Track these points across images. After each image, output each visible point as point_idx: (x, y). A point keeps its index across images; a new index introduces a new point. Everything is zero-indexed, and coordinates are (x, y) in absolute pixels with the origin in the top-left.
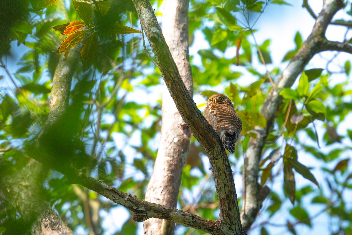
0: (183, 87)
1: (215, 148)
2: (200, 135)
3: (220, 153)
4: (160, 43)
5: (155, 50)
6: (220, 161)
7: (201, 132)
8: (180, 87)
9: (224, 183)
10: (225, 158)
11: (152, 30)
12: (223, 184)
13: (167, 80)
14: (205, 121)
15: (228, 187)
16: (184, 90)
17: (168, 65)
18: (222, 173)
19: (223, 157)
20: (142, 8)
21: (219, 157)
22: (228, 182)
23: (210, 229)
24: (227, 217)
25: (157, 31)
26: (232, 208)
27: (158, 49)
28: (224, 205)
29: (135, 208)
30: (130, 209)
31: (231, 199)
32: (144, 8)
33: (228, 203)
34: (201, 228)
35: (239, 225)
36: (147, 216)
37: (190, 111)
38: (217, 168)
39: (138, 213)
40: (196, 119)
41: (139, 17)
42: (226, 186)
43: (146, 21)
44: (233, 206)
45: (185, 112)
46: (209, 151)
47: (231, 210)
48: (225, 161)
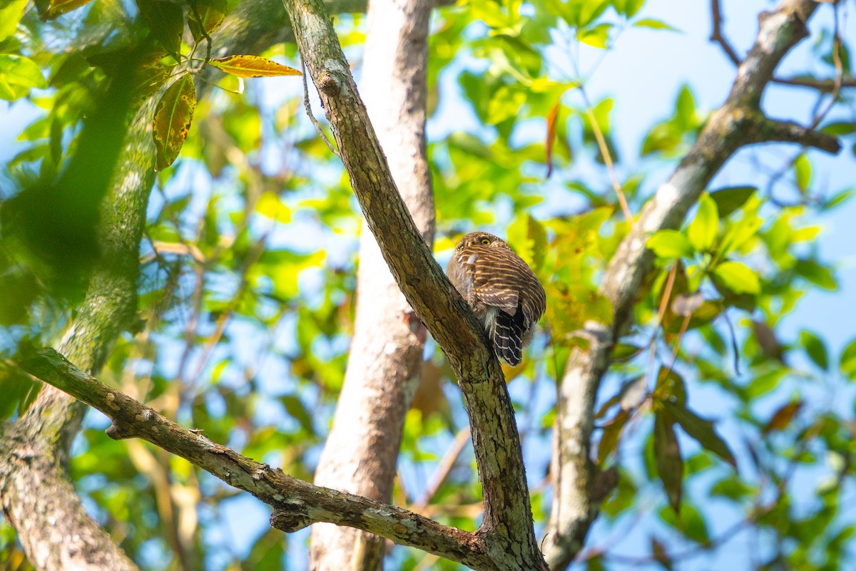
0: (399, 209)
1: (473, 353)
2: (437, 323)
3: (485, 367)
4: (345, 97)
5: (334, 114)
6: (485, 388)
7: (441, 317)
8: (391, 206)
9: (495, 442)
10: (498, 379)
11: (326, 66)
12: (492, 444)
13: (361, 191)
14: (450, 290)
15: (505, 450)
16: (401, 214)
17: (364, 153)
18: (489, 416)
19: (492, 377)
20: (305, 13)
21: (483, 377)
22: (504, 438)
23: (461, 551)
24: (500, 522)
25: (339, 67)
26: (514, 501)
27: (340, 114)
28: (495, 494)
29: (278, 498)
30: (267, 500)
31: (513, 481)
32: (308, 13)
33: (503, 488)
34: (437, 547)
35: (531, 543)
36: (307, 518)
37: (415, 265)
38: (478, 404)
39: (287, 509)
40: (429, 284)
41: (296, 34)
42: (500, 448)
43: (312, 45)
44: (516, 498)
45: (403, 266)
46: (459, 360)
47: (511, 506)
48: (498, 386)
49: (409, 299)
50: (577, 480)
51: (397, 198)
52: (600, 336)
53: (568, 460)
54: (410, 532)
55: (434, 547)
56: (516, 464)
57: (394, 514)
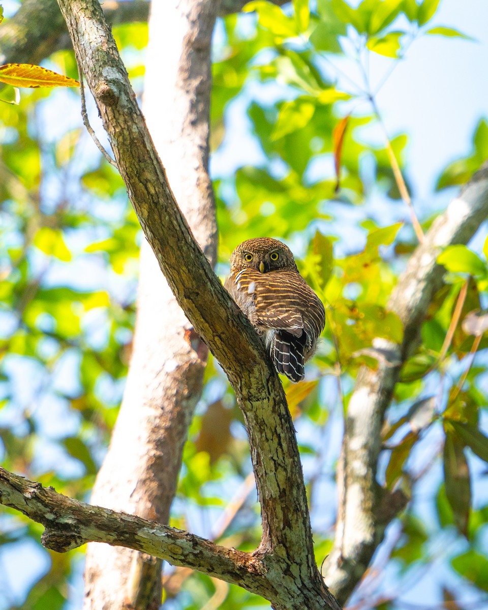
0: (177, 220)
1: (253, 370)
2: (216, 338)
3: (265, 385)
4: (123, 107)
5: (112, 124)
6: (265, 406)
7: (220, 331)
8: (170, 218)
9: (275, 461)
10: (278, 397)
11: (104, 74)
12: (272, 463)
13: (139, 202)
14: (230, 304)
15: (285, 469)
16: (180, 226)
18: (269, 435)
19: (272, 394)
20: (82, 19)
21: (263, 394)
23: (238, 572)
24: (279, 543)
25: (118, 76)
26: (294, 521)
27: (118, 124)
28: (274, 514)
29: (50, 516)
30: (39, 519)
31: (292, 501)
32: (86, 18)
33: (282, 509)
34: (213, 569)
35: (310, 564)
36: (80, 537)
38: (257, 422)
39: (59, 529)
40: (208, 297)
41: (73, 40)
42: (280, 468)
43: (89, 52)
44: (295, 518)
45: (181, 279)
46: (238, 378)
47: (290, 527)
48: (279, 404)
49: (188, 313)
50: (364, 501)
51: (175, 209)
52: (389, 355)
53: (353, 482)
54: (186, 552)
55: (210, 568)
56: (296, 484)
57: (169, 534)
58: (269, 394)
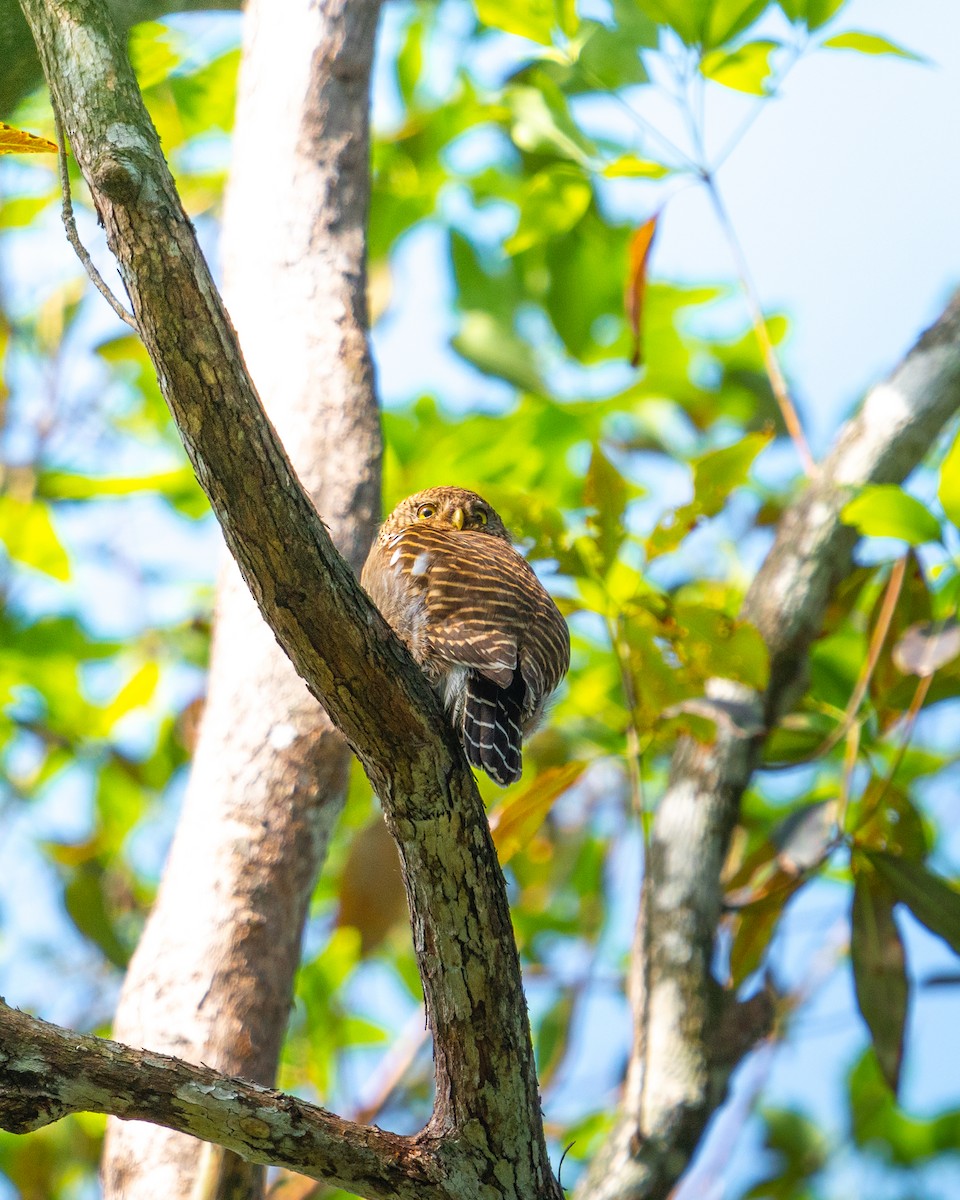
0: (261, 439)
1: (417, 756)
2: (341, 690)
3: (442, 785)
4: (150, 205)
5: (126, 240)
6: (443, 830)
7: (349, 676)
8: (246, 436)
9: (462, 944)
10: (470, 811)
11: (111, 138)
12: (457, 948)
13: (182, 402)
14: (370, 618)
15: (484, 962)
16: (267, 452)
17: (189, 324)
18: (451, 890)
19: (457, 806)
20: (64, 24)
21: (439, 806)
22: (481, 938)
23: (386, 1177)
24: (471, 1115)
25: (139, 142)
26: (502, 1070)
27: (138, 240)
28: (460, 1056)
31: (499, 1027)
32: (72, 23)
33: (479, 1044)
34: (335, 1170)
35: (536, 1161)
36: (57, 1102)
37: (296, 564)
38: (425, 863)
39: (12, 1084)
40: (325, 605)
41: (45, 67)
42: (472, 958)
43: (80, 92)
44: (505, 1064)
45: (269, 565)
46: (386, 771)
47: (494, 1082)
48: (470, 826)
49: (282, 637)
51: (258, 417)
54: (278, 1135)
55: (328, 1169)
56: (507, 992)
57: (242, 1095)
58: (451, 805)
